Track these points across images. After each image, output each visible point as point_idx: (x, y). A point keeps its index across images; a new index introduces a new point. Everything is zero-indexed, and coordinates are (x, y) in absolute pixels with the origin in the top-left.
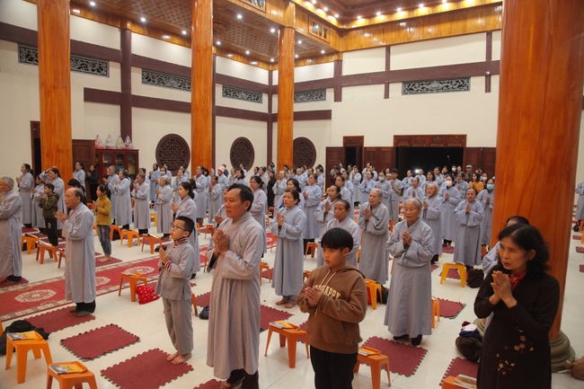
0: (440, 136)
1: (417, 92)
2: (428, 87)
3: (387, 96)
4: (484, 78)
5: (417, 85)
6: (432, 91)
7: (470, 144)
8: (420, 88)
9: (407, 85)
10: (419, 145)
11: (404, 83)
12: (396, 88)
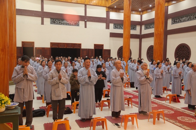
0: (71, 44)
1: (57, 23)
2: (62, 22)
3: (42, 23)
4: (84, 22)
5: (57, 21)
6: (64, 24)
7: (83, 47)
8: (58, 22)
9: (52, 20)
10: (62, 47)
11: (51, 19)
12: (47, 21)
